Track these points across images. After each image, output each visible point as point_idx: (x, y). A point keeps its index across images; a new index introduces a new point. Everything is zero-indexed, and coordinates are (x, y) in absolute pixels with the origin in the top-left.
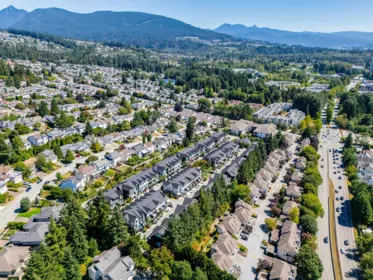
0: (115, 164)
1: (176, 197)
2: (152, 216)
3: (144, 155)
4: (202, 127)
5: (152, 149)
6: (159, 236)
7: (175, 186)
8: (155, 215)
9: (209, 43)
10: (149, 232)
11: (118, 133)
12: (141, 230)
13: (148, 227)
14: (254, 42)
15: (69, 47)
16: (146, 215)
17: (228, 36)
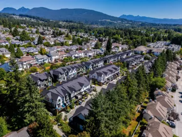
0: (53, 60)
1: (100, 84)
2: (76, 97)
3: (76, 57)
4: (116, 48)
5: (82, 55)
6: (81, 117)
7: (100, 75)
8: (79, 97)
9: (115, 22)
10: (72, 113)
11: (60, 46)
12: (63, 110)
13: (71, 108)
14: (139, 22)
15: (46, 22)
16: (70, 95)
17: (125, 20)
